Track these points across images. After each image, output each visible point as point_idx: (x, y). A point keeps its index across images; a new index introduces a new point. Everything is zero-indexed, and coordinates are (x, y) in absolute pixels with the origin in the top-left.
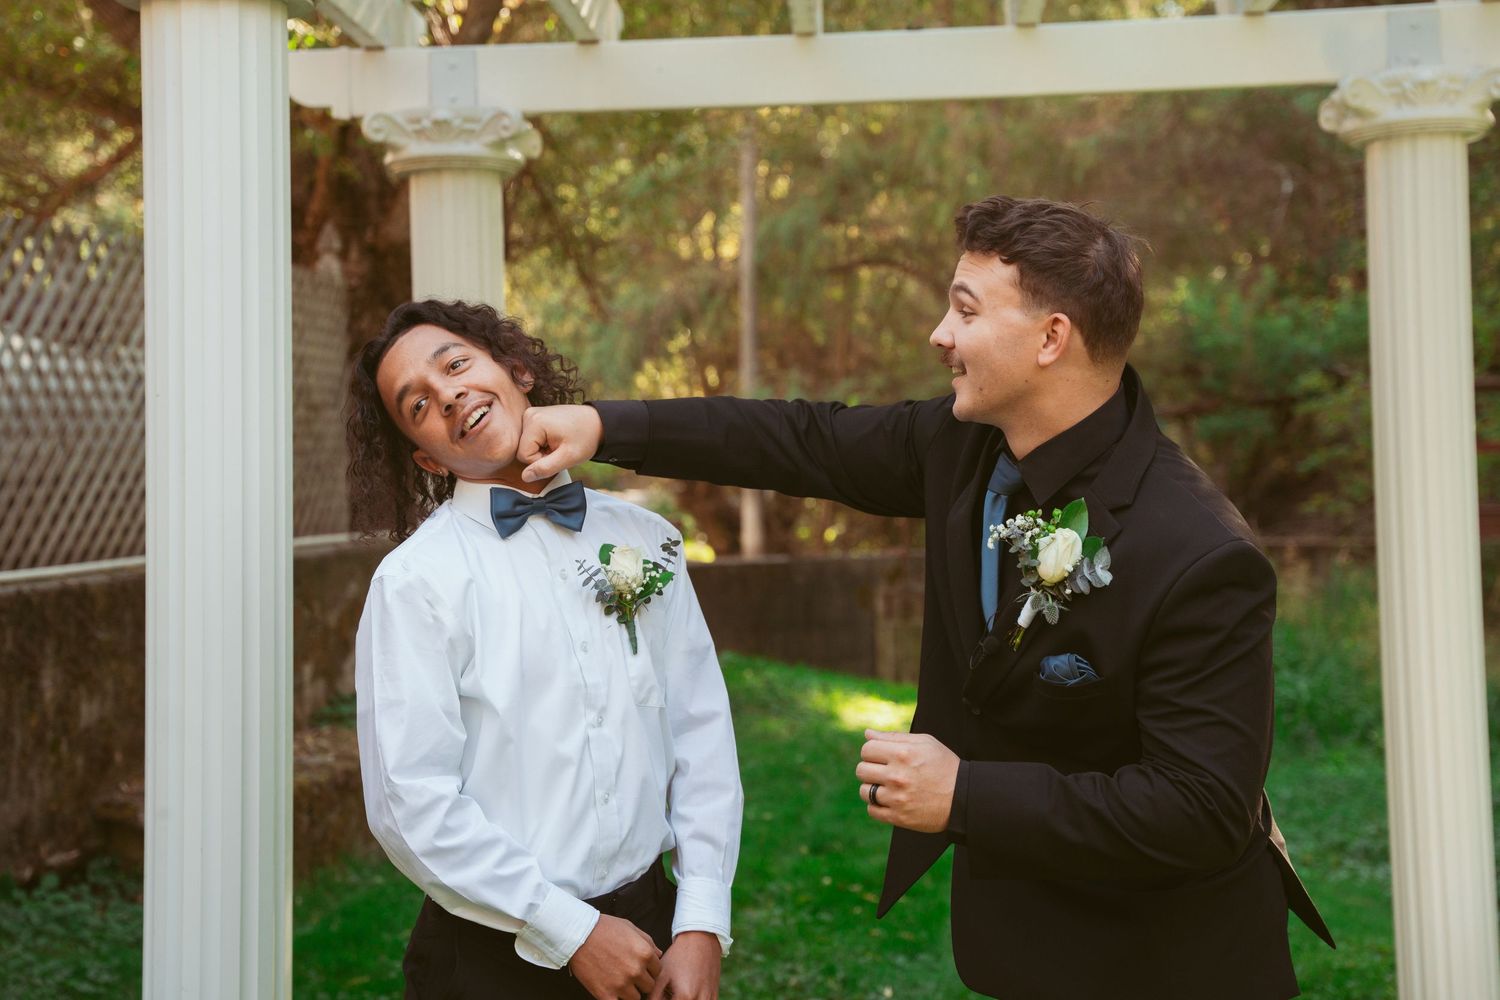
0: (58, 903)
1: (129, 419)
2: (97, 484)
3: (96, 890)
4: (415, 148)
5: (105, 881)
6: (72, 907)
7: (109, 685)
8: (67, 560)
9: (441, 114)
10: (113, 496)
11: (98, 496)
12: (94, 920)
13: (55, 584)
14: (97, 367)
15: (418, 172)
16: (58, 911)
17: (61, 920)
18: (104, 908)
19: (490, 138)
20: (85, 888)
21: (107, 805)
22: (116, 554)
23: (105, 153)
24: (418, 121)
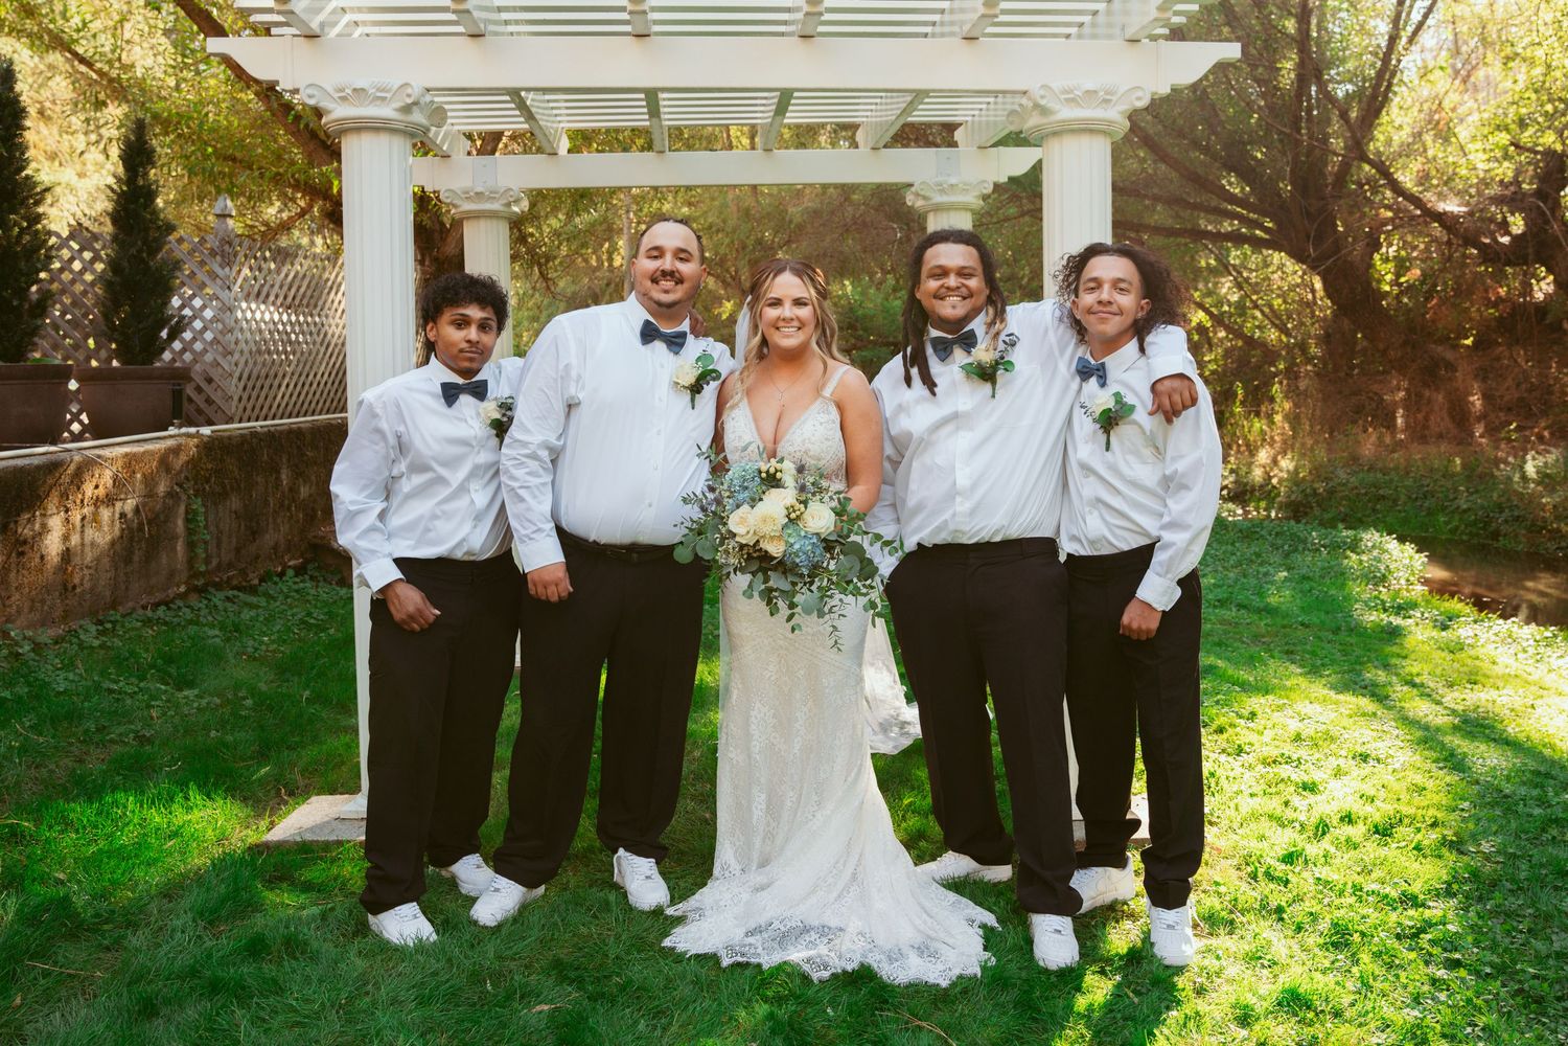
0: (295, 583)
1: (318, 346)
2: (303, 378)
3: (312, 578)
4: (467, 206)
5: (316, 574)
6: (302, 585)
7: (313, 478)
8: (290, 417)
9: (479, 189)
10: (311, 385)
11: (303, 385)
12: (313, 592)
13: (286, 427)
14: (301, 318)
15: (468, 218)
16: (296, 587)
17: (297, 591)
18: (317, 587)
19: (505, 201)
20: (307, 577)
21: (315, 537)
22: (313, 414)
23: (295, 210)
24: (467, 193)
